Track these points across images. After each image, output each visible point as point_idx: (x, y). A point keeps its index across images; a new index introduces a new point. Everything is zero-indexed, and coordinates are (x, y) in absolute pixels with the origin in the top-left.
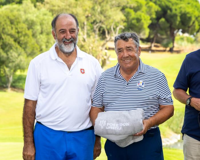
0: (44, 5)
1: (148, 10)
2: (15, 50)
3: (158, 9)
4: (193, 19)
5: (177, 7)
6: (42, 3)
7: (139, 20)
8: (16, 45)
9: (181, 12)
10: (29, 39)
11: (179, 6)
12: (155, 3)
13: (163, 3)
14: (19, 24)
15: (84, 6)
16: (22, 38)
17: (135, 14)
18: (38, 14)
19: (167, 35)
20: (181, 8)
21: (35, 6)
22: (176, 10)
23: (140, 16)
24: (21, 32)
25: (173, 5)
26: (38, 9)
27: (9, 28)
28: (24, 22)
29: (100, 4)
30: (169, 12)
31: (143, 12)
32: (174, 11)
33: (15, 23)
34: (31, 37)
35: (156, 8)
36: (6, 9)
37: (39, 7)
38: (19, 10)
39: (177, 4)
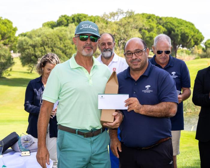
1: (158, 31)
2: (63, 59)
3: (165, 31)
4: (190, 37)
5: (178, 29)
7: (151, 38)
8: (63, 55)
9: (181, 33)
10: (73, 51)
11: (180, 28)
12: (163, 26)
13: (169, 26)
14: (66, 40)
15: (112, 28)
16: (68, 51)
17: (149, 34)
20: (181, 29)
22: (178, 31)
23: (152, 35)
24: (67, 46)
25: (175, 27)
27: (59, 43)
28: (69, 39)
29: (124, 26)
30: (173, 32)
31: (154, 32)
32: (176, 32)
33: (63, 40)
34: (74, 50)
35: (163, 29)
36: (57, 30)
38: (66, 31)
39: (178, 27)
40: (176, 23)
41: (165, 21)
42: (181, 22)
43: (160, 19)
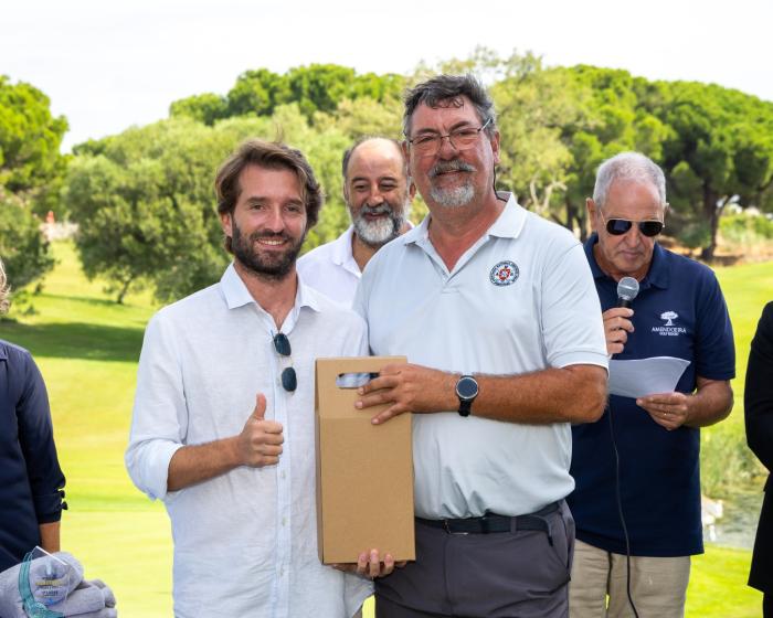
0: (337, 118)
1: (640, 139)
3: (669, 137)
5: (725, 131)
6: (331, 115)
9: (736, 145)
11: (732, 128)
12: (662, 117)
13: (685, 119)
17: (602, 151)
18: (316, 144)
19: (695, 211)
20: (737, 131)
21: (311, 123)
22: (722, 139)
25: (713, 123)
26: (319, 131)
30: (701, 143)
31: (625, 143)
32: (716, 142)
35: (662, 131)
36: (229, 128)
37: (321, 125)
39: (725, 121)
40: (714, 108)
41: (669, 99)
42: (736, 104)
43: (651, 89)
